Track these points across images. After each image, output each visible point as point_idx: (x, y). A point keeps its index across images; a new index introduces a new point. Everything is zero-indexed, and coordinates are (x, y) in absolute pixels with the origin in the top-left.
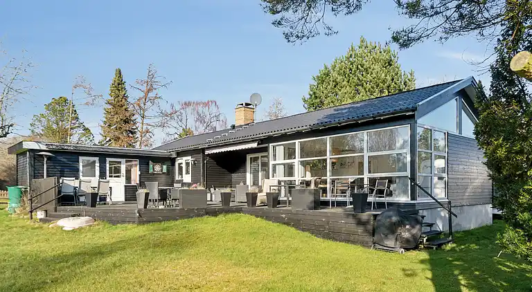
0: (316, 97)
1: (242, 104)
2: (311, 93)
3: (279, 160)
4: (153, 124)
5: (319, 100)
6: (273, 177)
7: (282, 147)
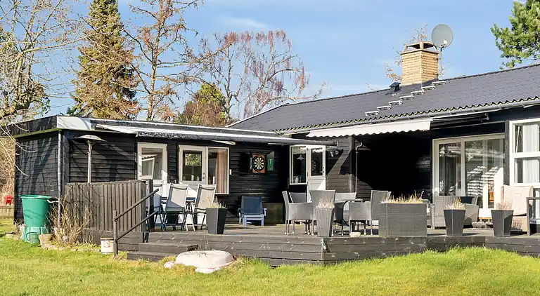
0: (525, 28)
1: (417, 46)
2: (516, 19)
3: (529, 150)
4: (175, 77)
5: (533, 33)
6: (520, 180)
7: (537, 127)
